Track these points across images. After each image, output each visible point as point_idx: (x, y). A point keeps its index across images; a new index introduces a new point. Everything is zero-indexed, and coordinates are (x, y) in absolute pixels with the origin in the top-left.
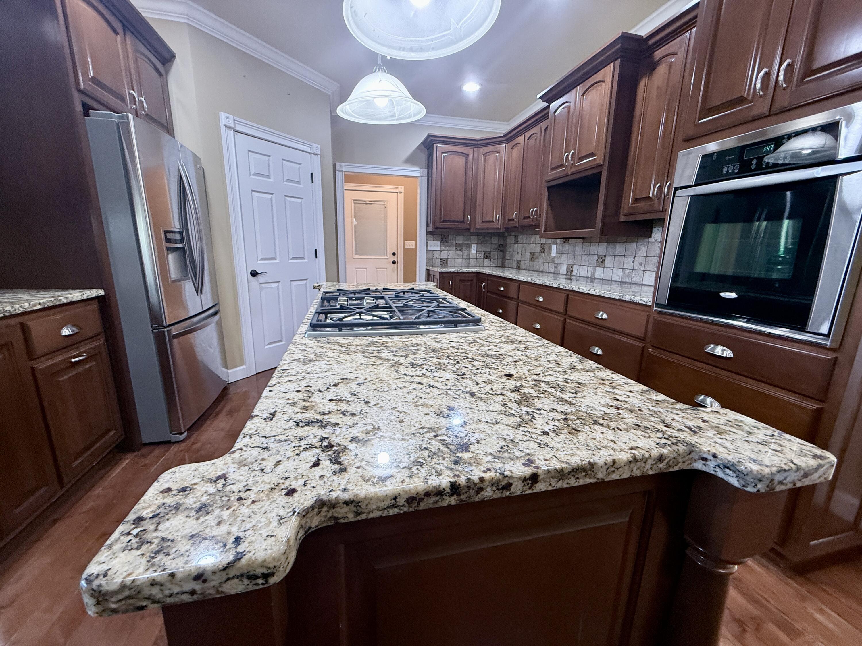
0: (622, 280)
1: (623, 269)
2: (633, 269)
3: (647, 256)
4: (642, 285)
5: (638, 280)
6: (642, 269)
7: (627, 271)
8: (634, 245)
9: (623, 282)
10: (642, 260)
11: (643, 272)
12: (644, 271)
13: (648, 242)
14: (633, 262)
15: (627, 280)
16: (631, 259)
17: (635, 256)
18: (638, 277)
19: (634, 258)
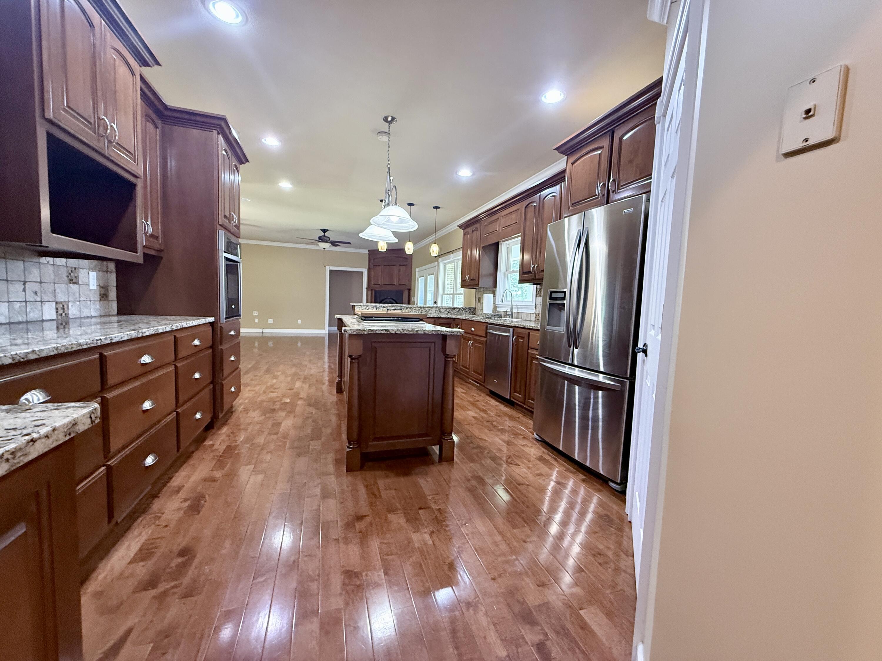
0: (12, 321)
1: (9, 302)
2: (26, 302)
3: (41, 282)
4: (43, 321)
5: (36, 316)
6: (39, 299)
7: (17, 305)
8: (20, 264)
9: (13, 323)
10: (36, 287)
11: (40, 304)
12: (41, 302)
13: (39, 263)
14: (24, 290)
15: (20, 319)
16: (19, 287)
17: (25, 283)
18: (36, 312)
19: (24, 284)
